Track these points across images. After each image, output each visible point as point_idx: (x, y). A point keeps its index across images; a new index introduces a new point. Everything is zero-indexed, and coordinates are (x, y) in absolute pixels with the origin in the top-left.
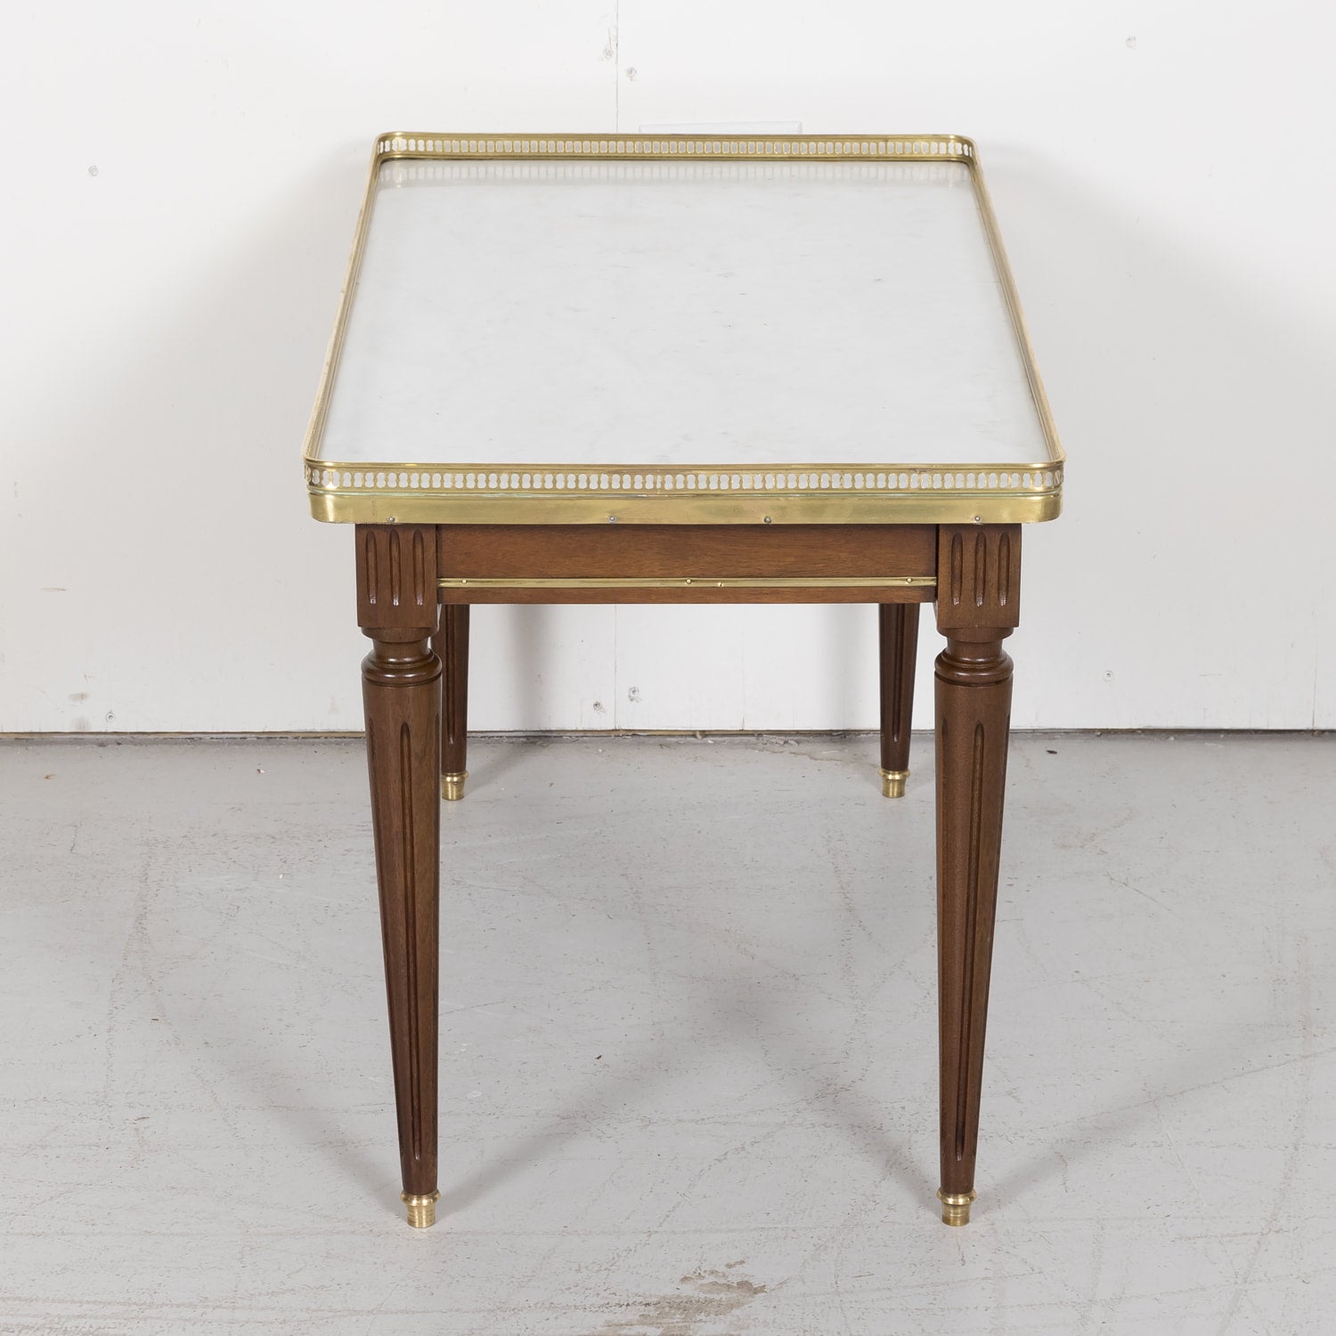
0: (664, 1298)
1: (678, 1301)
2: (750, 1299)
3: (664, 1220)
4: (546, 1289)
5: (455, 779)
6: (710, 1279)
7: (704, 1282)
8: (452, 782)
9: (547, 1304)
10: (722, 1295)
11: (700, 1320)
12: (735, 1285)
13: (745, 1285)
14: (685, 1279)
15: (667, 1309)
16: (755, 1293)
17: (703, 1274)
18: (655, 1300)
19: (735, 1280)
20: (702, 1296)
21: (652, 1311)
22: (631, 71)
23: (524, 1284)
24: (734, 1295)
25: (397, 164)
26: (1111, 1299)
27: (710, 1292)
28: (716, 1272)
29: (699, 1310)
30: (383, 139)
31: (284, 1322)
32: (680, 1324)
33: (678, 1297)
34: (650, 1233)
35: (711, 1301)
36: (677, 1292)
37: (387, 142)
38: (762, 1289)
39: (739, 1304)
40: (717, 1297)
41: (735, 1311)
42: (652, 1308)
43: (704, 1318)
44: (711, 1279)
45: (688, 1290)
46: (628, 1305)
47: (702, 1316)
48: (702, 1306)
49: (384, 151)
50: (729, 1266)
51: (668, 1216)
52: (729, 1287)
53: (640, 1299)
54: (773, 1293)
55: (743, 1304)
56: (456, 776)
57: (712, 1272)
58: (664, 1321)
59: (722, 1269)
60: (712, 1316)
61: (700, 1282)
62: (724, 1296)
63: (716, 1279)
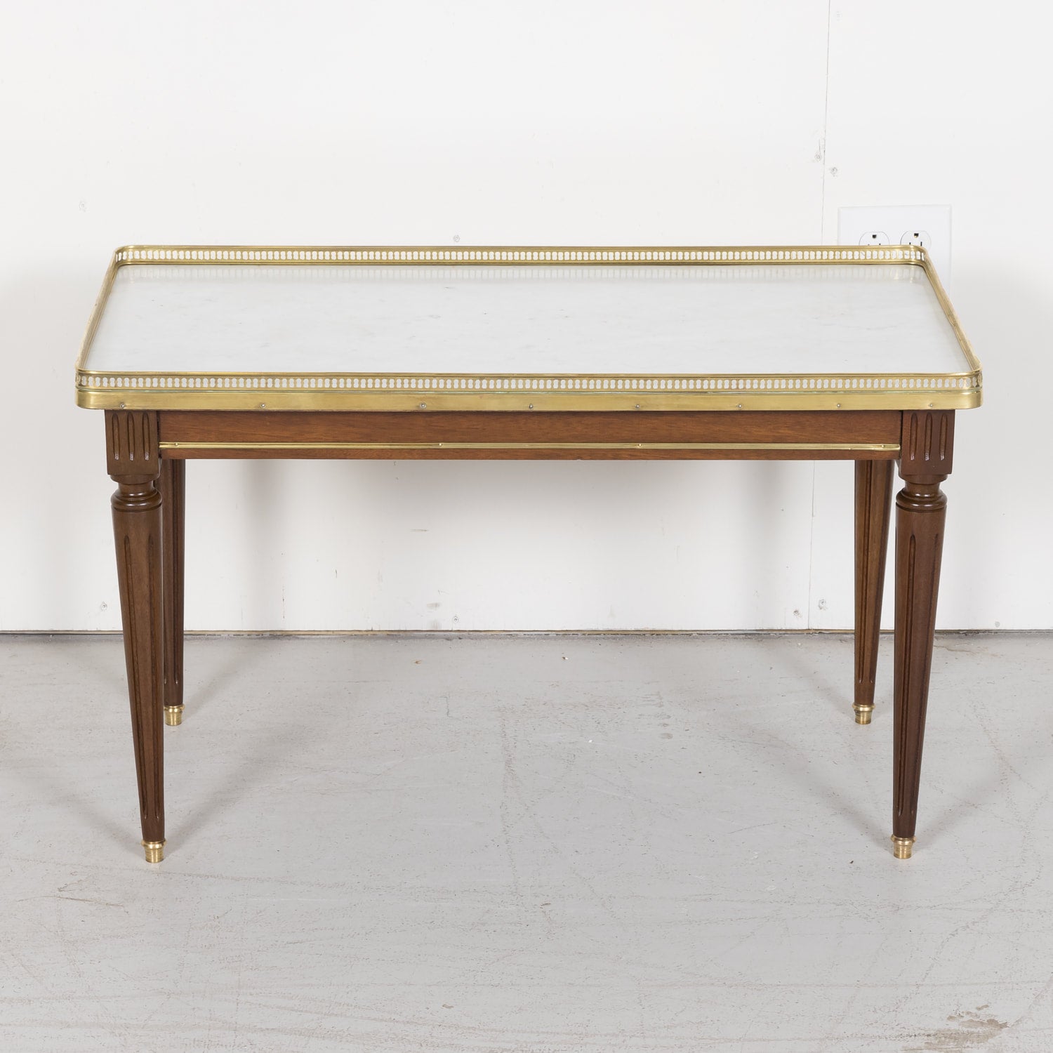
0: (939, 1031)
1: (949, 1033)
2: (999, 1032)
3: (925, 977)
4: (856, 1024)
6: (967, 1018)
7: (964, 1020)
9: (860, 1035)
10: (979, 1029)
11: (968, 1047)
12: (986, 1022)
13: (992, 1022)
14: (950, 1018)
15: (943, 1039)
16: (1001, 1028)
17: (962, 1014)
18: (933, 1032)
19: (985, 1019)
20: (965, 1030)
21: (933, 1040)
23: (840, 1021)
24: (987, 1029)
27: (969, 1027)
28: (971, 1013)
29: (966, 1039)
33: (949, 1030)
34: (917, 986)
35: (972, 1033)
36: (947, 1027)
38: (1005, 1025)
39: (992, 1035)
40: (975, 1030)
41: (990, 1040)
42: (932, 1038)
43: (970, 1045)
45: (954, 1026)
46: (915, 1036)
47: (968, 1044)
48: (966, 1037)
50: (979, 1009)
51: (927, 974)
52: (982, 1023)
53: (923, 1032)
54: (1014, 1028)
55: (995, 1036)
57: (968, 1013)
58: (943, 1047)
59: (974, 1011)
60: (975, 1043)
61: (961, 1020)
62: (980, 1030)
63: (971, 1018)
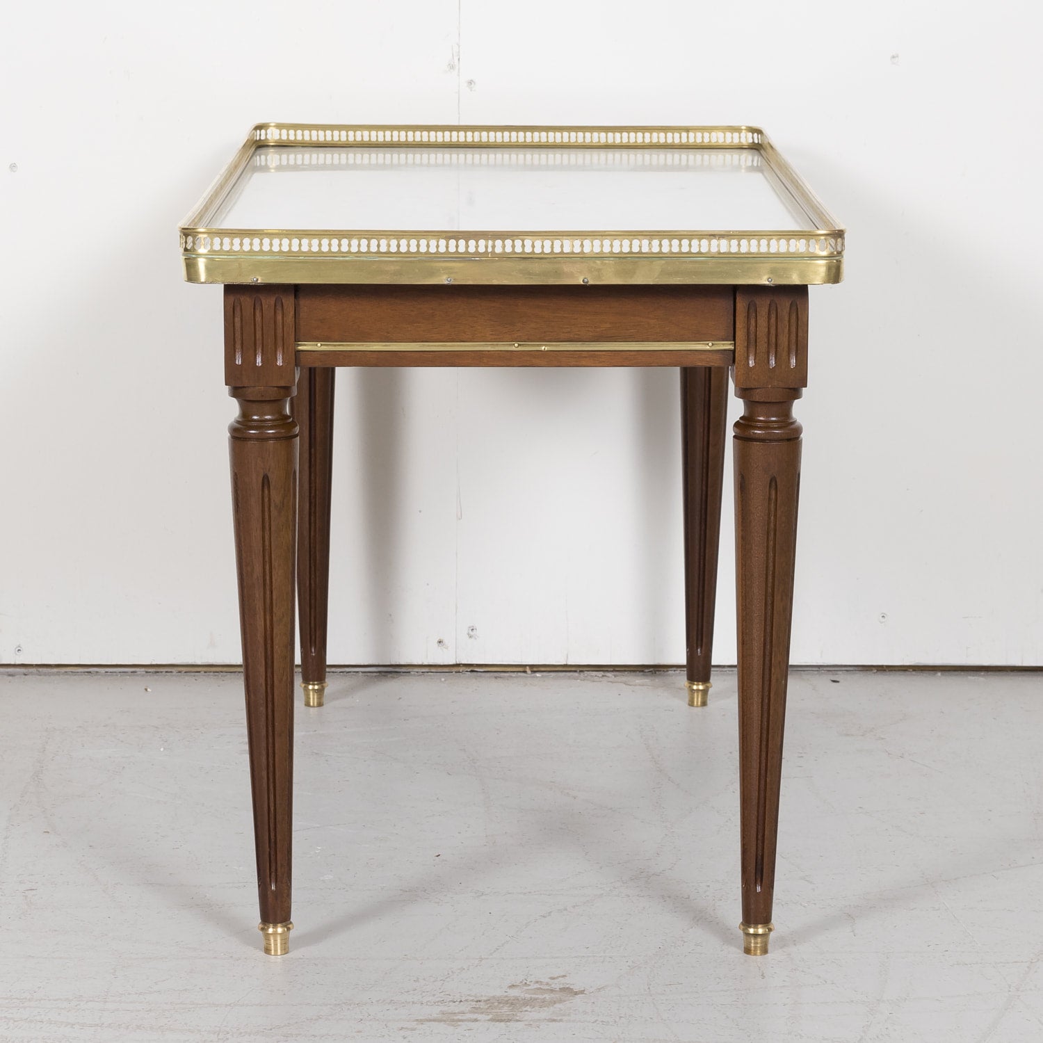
0: (494, 997)
1: (506, 999)
2: (571, 998)
3: (495, 951)
4: (387, 992)
5: (316, 687)
6: (535, 986)
7: (529, 988)
8: (313, 690)
9: (388, 1001)
11: (526, 1011)
12: (558, 989)
13: (568, 991)
14: (512, 986)
15: (496, 1004)
16: (576, 994)
17: (528, 983)
18: (485, 998)
19: (557, 987)
20: (528, 996)
21: (482, 1005)
22: (471, 82)
23: (367, 989)
24: (557, 996)
25: (272, 150)
26: (897, 999)
27: (535, 994)
28: (541, 982)
30: (259, 127)
31: (150, 1010)
32: (508, 1013)
33: (506, 996)
34: (481, 959)
35: (536, 999)
36: (505, 994)
37: (263, 131)
38: (582, 992)
39: (561, 1001)
40: (540, 997)
41: (557, 1005)
42: (481, 1003)
44: (537, 986)
45: (514, 993)
46: (461, 1001)
47: (528, 1008)
48: (526, 1003)
49: (260, 139)
50: (553, 978)
51: (497, 949)
52: (552, 991)
53: (472, 998)
54: (592, 994)
55: (565, 1001)
56: (317, 684)
57: (537, 982)
58: (493, 1011)
59: (546, 980)
60: (537, 1008)
61: (525, 988)
62: (547, 996)
63: (539, 986)
